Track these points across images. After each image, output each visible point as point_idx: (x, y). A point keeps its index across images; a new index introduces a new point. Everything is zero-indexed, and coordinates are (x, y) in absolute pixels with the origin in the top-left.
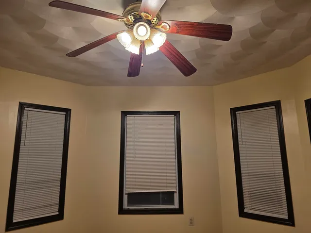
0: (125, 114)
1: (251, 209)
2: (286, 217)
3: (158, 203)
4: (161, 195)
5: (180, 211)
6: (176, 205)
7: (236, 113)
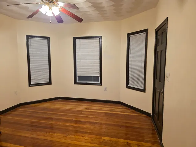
0: (75, 38)
1: (132, 85)
2: (143, 89)
3: (91, 81)
4: (93, 77)
5: (101, 84)
6: (99, 82)
7: (130, 36)
